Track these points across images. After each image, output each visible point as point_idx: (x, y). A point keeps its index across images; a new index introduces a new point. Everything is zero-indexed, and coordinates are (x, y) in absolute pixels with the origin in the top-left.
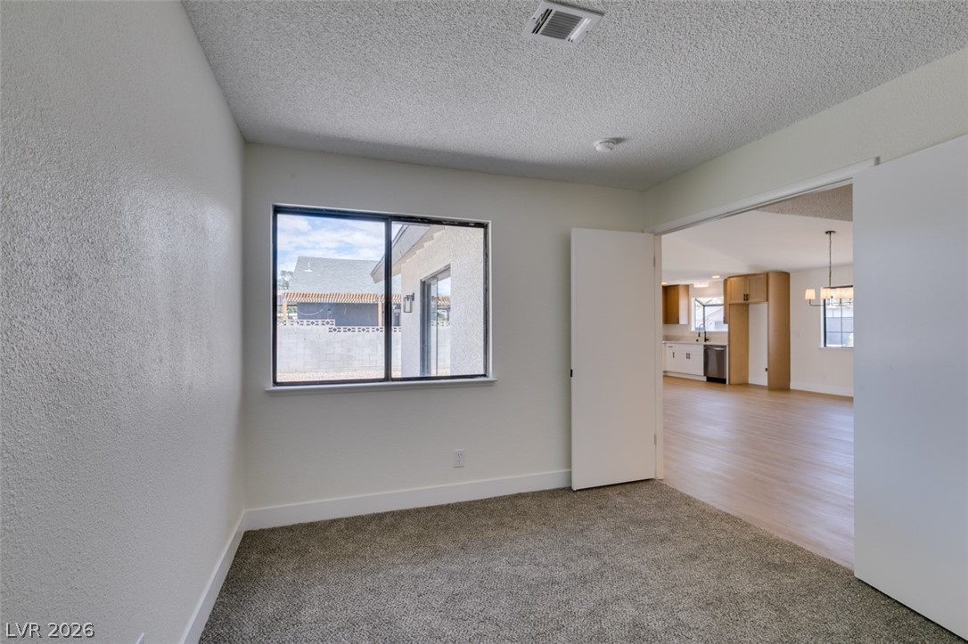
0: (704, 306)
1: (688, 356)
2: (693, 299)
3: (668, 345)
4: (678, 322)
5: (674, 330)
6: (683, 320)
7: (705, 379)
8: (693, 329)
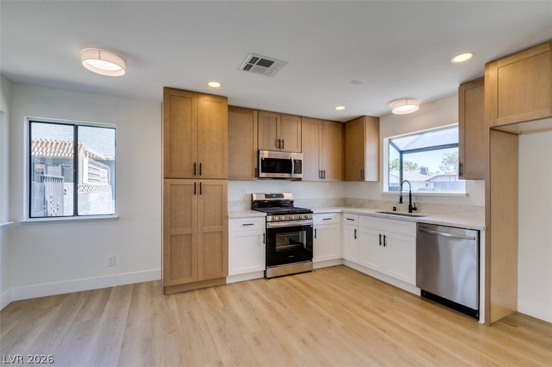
0: (402, 152)
1: (383, 240)
2: (386, 141)
3: (346, 216)
4: (362, 178)
5: (355, 191)
6: (370, 174)
7: (418, 292)
8: (386, 189)
